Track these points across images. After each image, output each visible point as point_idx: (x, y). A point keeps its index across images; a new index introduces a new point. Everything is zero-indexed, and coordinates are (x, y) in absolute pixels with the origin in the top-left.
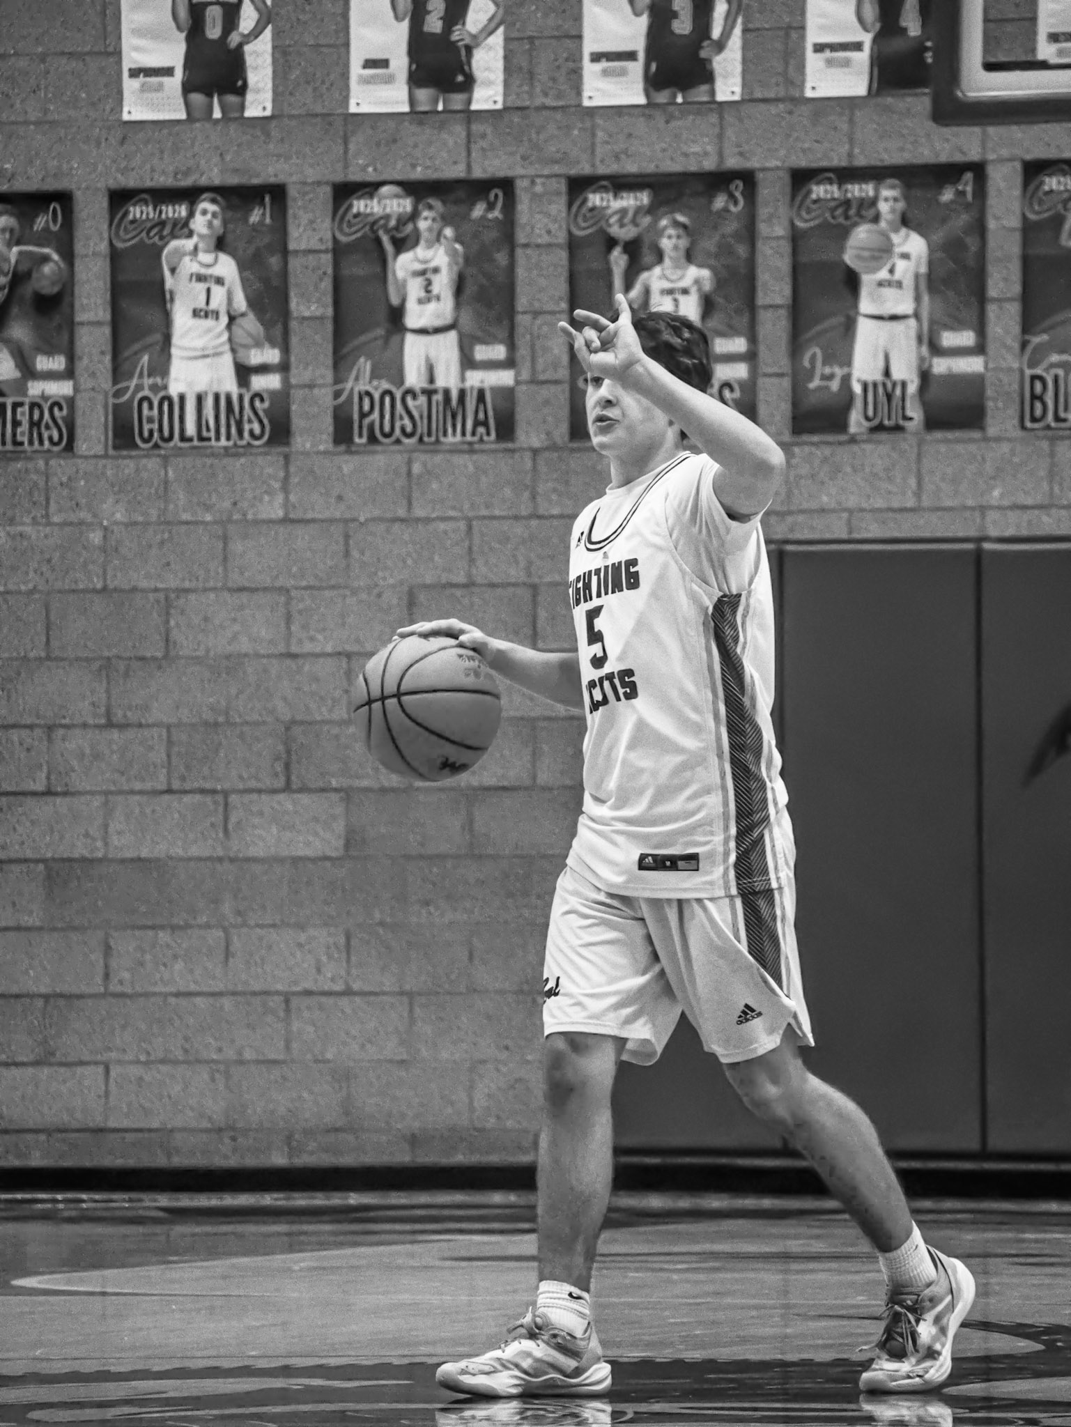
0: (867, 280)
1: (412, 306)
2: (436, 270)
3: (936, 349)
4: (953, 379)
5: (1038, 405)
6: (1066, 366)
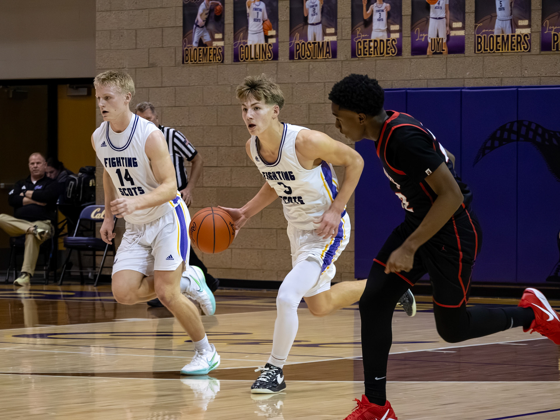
0: (432, 6)
1: (310, 17)
2: (316, 6)
3: (451, 29)
4: (456, 37)
5: (479, 45)
6: (487, 33)
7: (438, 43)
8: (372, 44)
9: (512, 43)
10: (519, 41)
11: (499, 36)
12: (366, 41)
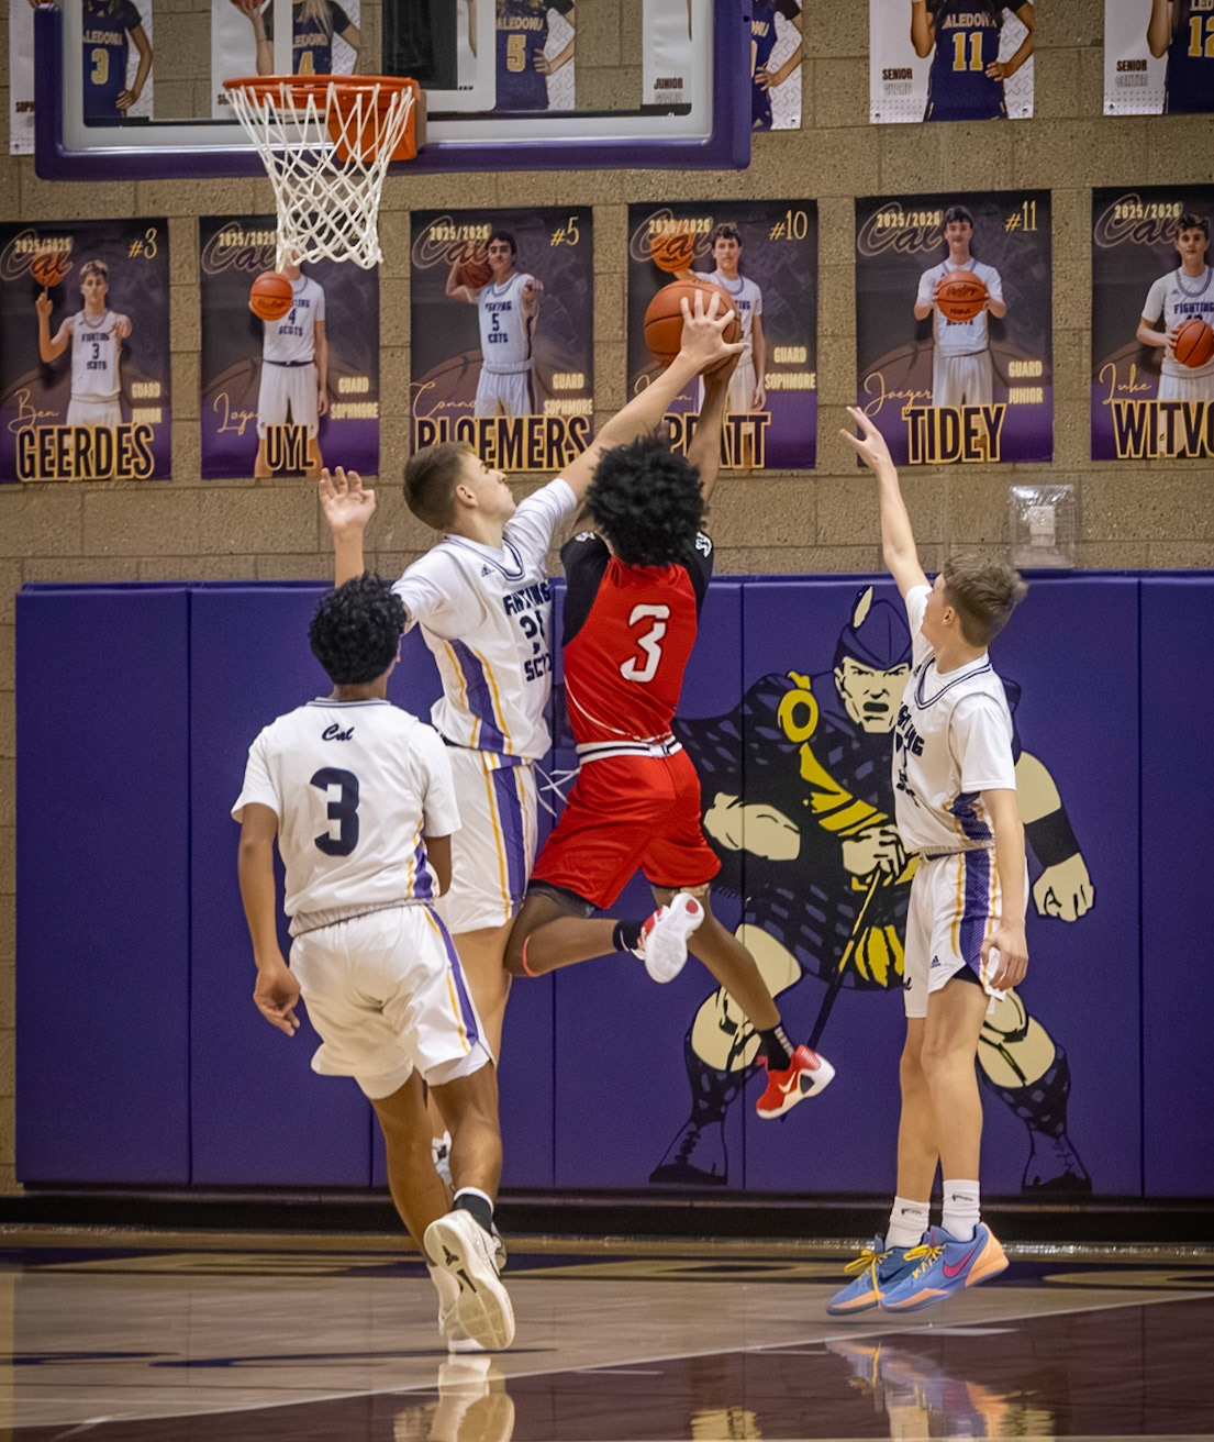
0: (270, 326)
3: (334, 396)
4: (347, 423)
6: (454, 413)
7: (291, 443)
8: (69, 441)
9: (533, 443)
10: (555, 437)
11: (491, 422)
12: (50, 432)
